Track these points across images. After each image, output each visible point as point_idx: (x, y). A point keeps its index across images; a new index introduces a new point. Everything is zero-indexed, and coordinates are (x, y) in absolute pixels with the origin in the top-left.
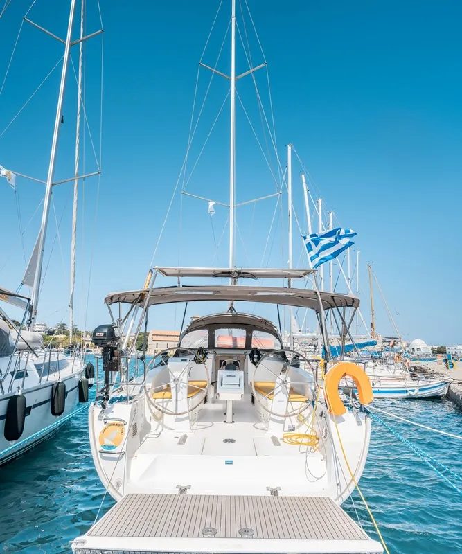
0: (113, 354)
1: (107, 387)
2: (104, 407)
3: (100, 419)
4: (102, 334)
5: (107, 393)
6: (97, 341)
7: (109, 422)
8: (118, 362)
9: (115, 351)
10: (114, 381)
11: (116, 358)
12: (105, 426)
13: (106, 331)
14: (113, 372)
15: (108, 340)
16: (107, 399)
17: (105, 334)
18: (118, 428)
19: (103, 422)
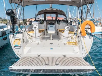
0: (14, 19)
1: (14, 29)
2: (14, 35)
3: (13, 38)
4: (9, 12)
5: (14, 30)
6: (8, 14)
7: (16, 39)
8: (16, 21)
9: (15, 18)
10: (16, 27)
11: (15, 20)
12: (15, 40)
13: (10, 11)
14: (15, 24)
15: (12, 14)
16: (14, 32)
17: (10, 12)
18: (19, 40)
19: (14, 39)
